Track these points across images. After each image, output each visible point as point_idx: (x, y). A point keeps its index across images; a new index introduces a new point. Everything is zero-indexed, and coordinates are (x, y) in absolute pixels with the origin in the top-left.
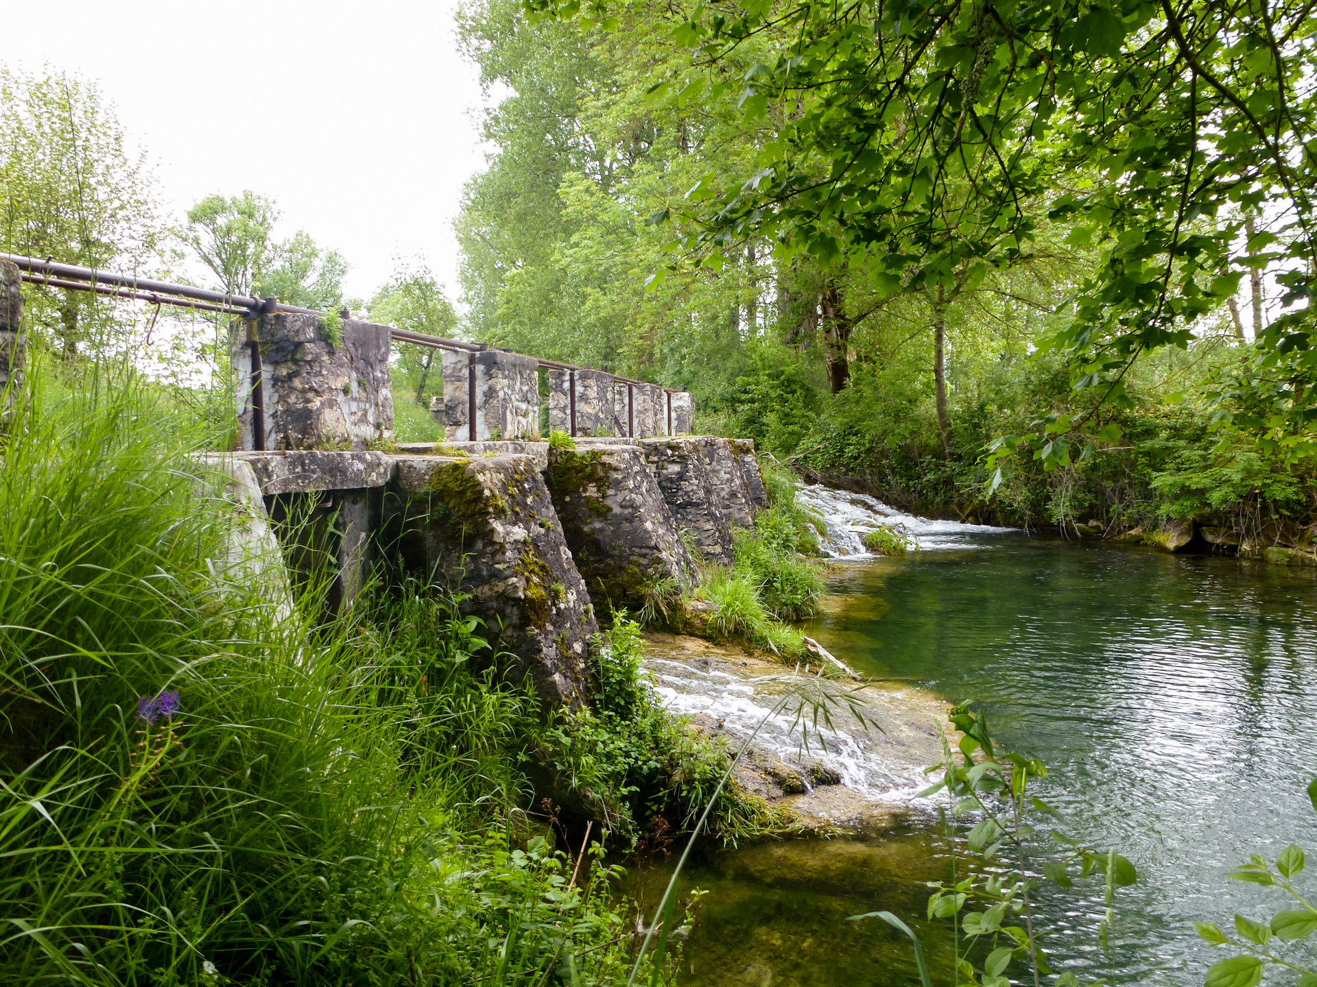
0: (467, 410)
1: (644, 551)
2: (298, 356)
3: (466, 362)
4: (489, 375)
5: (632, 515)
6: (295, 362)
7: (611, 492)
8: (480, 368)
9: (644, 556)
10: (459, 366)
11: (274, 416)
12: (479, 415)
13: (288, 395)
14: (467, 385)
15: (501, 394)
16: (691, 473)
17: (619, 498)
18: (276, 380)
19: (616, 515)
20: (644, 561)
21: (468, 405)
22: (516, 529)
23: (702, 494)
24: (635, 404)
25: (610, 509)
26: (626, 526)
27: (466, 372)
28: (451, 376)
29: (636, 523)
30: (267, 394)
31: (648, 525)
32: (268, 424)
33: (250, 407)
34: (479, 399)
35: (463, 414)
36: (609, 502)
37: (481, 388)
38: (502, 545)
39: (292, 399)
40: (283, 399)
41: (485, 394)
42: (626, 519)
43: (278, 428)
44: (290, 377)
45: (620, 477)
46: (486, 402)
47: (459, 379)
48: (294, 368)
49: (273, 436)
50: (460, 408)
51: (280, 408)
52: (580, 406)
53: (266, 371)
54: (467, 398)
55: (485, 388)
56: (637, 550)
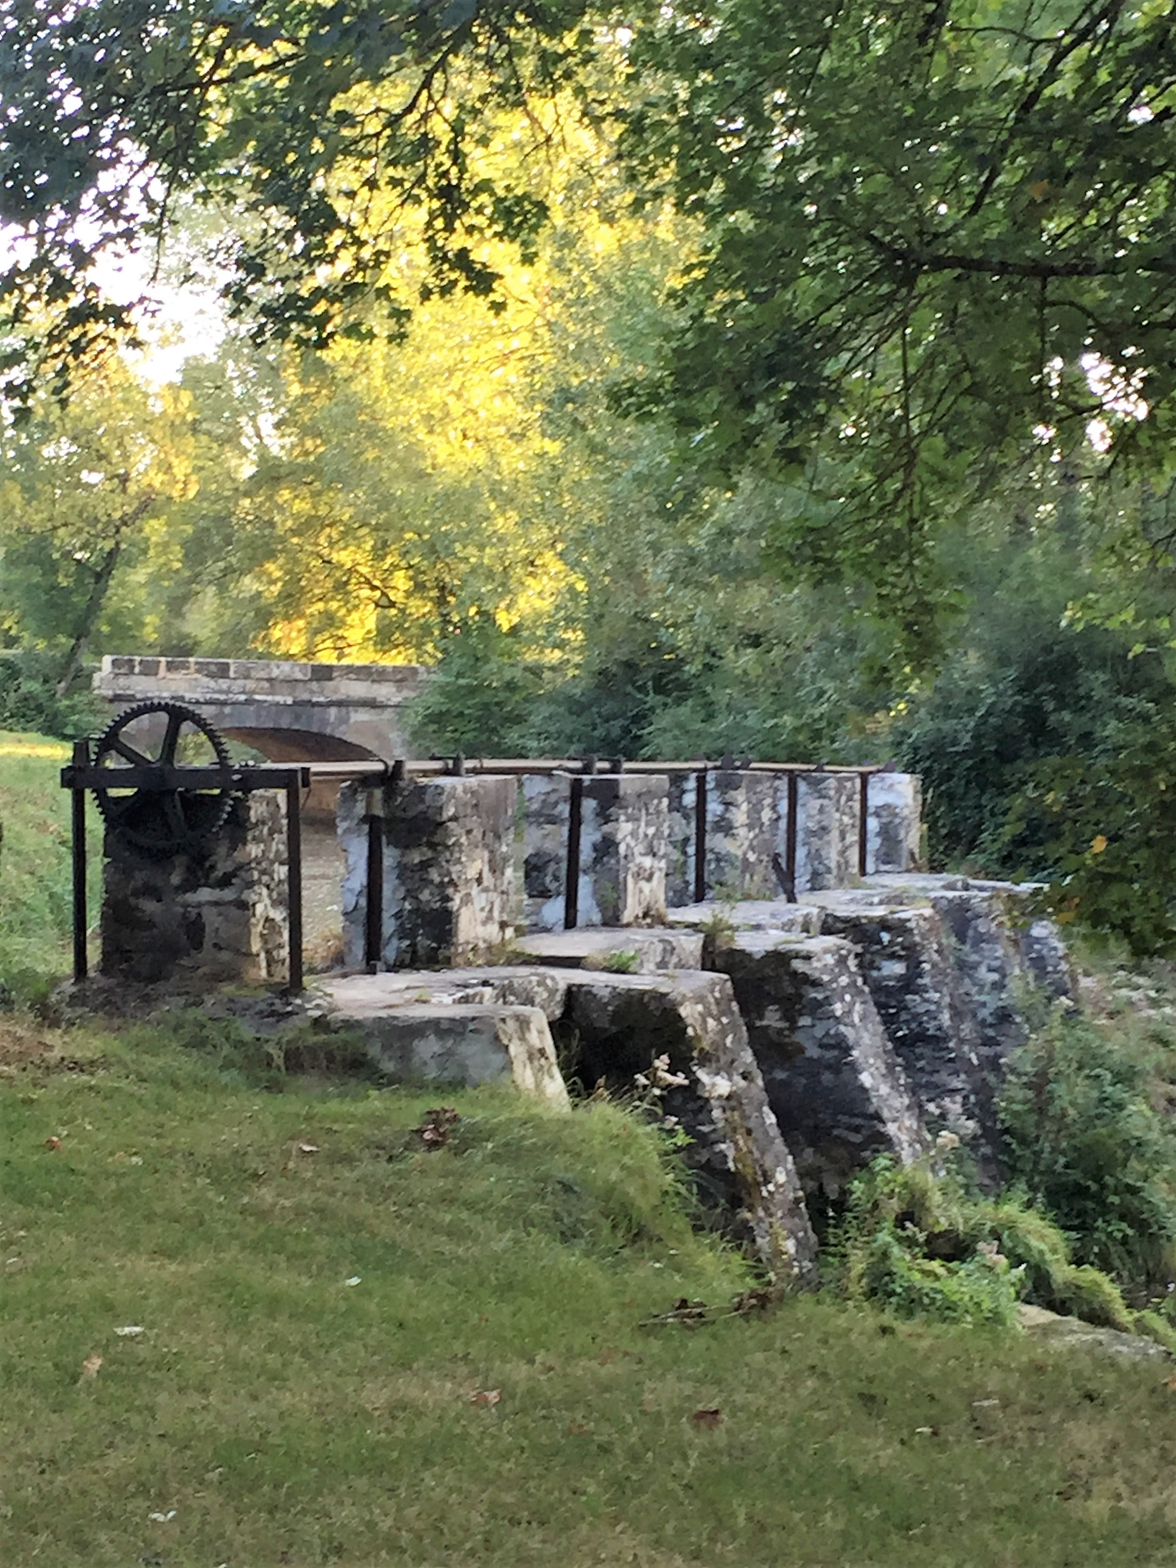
0: (563, 873)
1: (858, 1121)
2: (436, 839)
3: (565, 790)
4: (604, 816)
5: (838, 1060)
6: (432, 846)
7: (805, 1021)
8: (589, 805)
9: (857, 1129)
10: (553, 798)
11: (398, 916)
12: (585, 883)
13: (420, 889)
14: (565, 830)
15: (622, 849)
16: (926, 981)
17: (819, 1032)
18: (403, 870)
19: (811, 1059)
20: (856, 1138)
21: (564, 865)
22: (718, 1080)
23: (945, 1018)
24: (801, 817)
25: (801, 1050)
26: (827, 1077)
27: (564, 809)
28: (538, 814)
29: (846, 1075)
30: (390, 887)
31: (866, 1079)
32: (389, 926)
33: (363, 902)
34: (586, 854)
35: (556, 878)
36: (799, 1038)
37: (589, 837)
38: (707, 1100)
39: (425, 895)
40: (411, 894)
41: (595, 848)
42: (829, 1067)
43: (402, 933)
44: (425, 865)
45: (820, 997)
46: (596, 861)
47: (553, 820)
48: (430, 854)
49: (395, 942)
50: (552, 867)
51: (407, 905)
52: (716, 842)
53: (390, 857)
54: (563, 852)
55: (597, 837)
56: (844, 1119)
